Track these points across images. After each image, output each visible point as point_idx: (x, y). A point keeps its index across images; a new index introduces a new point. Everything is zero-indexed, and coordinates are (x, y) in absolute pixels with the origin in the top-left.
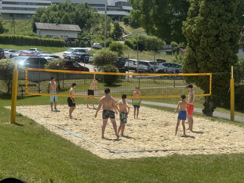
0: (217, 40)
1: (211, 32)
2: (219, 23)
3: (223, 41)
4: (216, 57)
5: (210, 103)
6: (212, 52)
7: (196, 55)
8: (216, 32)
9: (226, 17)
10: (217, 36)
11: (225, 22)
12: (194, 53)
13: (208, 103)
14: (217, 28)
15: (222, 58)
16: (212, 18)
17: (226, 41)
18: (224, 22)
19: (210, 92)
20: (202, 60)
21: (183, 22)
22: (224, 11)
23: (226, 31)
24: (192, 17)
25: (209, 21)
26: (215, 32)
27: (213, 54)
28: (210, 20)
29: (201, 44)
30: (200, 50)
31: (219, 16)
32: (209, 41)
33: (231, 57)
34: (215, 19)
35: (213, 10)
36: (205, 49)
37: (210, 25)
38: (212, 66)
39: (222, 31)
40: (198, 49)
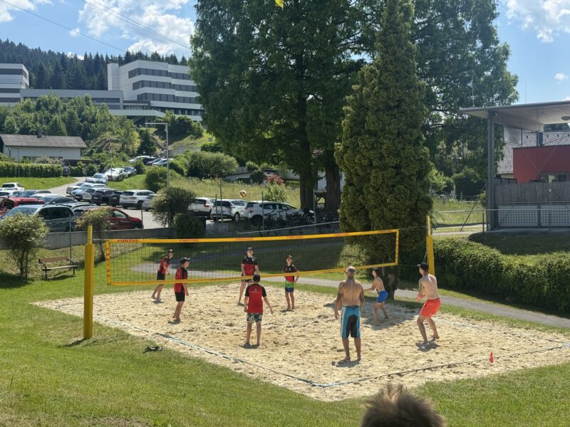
0: (397, 174)
1: (387, 160)
2: (400, 146)
3: (407, 174)
4: (399, 200)
5: (389, 276)
6: (391, 193)
7: (364, 199)
8: (397, 161)
9: (411, 135)
10: (397, 167)
11: (410, 143)
12: (361, 196)
13: (387, 276)
14: (397, 155)
15: (408, 203)
16: (387, 138)
17: (412, 175)
18: (407, 144)
19: (397, 260)
20: (376, 207)
21: (336, 144)
22: (406, 126)
23: (412, 159)
24: (351, 137)
25: (383, 144)
26: (394, 161)
27: (395, 197)
28: (385, 141)
29: (372, 180)
30: (371, 190)
31: (399, 134)
32: (385, 176)
33: (422, 199)
34: (394, 140)
35: (389, 125)
36: (379, 189)
37: (385, 149)
38: (393, 215)
39: (406, 158)
40: (367, 188)
